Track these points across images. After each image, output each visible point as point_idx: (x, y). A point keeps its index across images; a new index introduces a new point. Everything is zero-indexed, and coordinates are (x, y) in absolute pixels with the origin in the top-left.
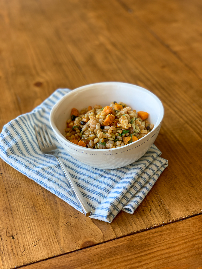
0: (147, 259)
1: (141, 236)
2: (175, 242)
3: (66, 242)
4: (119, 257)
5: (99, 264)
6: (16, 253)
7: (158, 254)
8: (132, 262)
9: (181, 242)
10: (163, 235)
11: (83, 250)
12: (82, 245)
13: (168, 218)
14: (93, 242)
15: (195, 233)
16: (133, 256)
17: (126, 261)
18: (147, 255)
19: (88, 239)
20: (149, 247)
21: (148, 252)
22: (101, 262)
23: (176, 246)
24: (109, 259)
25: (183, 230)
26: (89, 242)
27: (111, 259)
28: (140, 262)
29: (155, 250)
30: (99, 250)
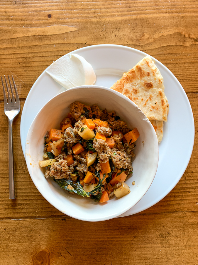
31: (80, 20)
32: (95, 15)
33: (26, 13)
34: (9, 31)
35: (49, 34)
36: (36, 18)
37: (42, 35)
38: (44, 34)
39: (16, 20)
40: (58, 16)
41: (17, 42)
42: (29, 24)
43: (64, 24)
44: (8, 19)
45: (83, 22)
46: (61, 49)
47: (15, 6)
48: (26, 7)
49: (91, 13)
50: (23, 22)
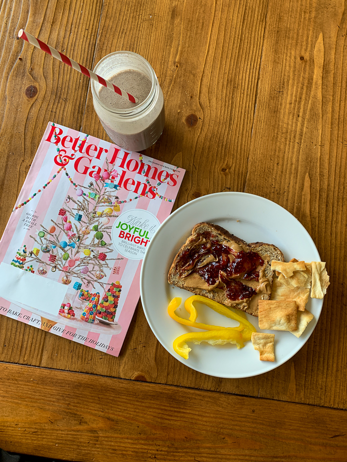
0: (177, 417)
1: (185, 393)
2: (208, 413)
3: (126, 367)
4: (159, 403)
5: (141, 402)
6: (84, 359)
7: (189, 416)
8: (165, 413)
9: (212, 415)
10: (203, 400)
11: (134, 382)
12: (136, 377)
13: (217, 387)
14: (146, 379)
15: (229, 413)
16: (169, 408)
17: (162, 409)
18: (180, 412)
19: (143, 374)
20: (186, 406)
21: (182, 410)
22: (143, 401)
23: (206, 417)
24: (149, 401)
25: (222, 404)
26: (143, 377)
27: (151, 401)
28: (171, 416)
29: (188, 411)
30: (147, 388)
31: (311, 28)
32: (308, 12)
33: (296, 83)
34: (314, 104)
35: (323, 62)
36: (302, 73)
37: (323, 69)
38: (322, 67)
39: (301, 94)
40: (303, 50)
41: (327, 97)
42: (309, 81)
43: (313, 45)
44: (300, 102)
45: (314, 26)
46: (342, 53)
47: (285, 92)
48: (288, 81)
49: (304, 15)
50: (305, 88)
